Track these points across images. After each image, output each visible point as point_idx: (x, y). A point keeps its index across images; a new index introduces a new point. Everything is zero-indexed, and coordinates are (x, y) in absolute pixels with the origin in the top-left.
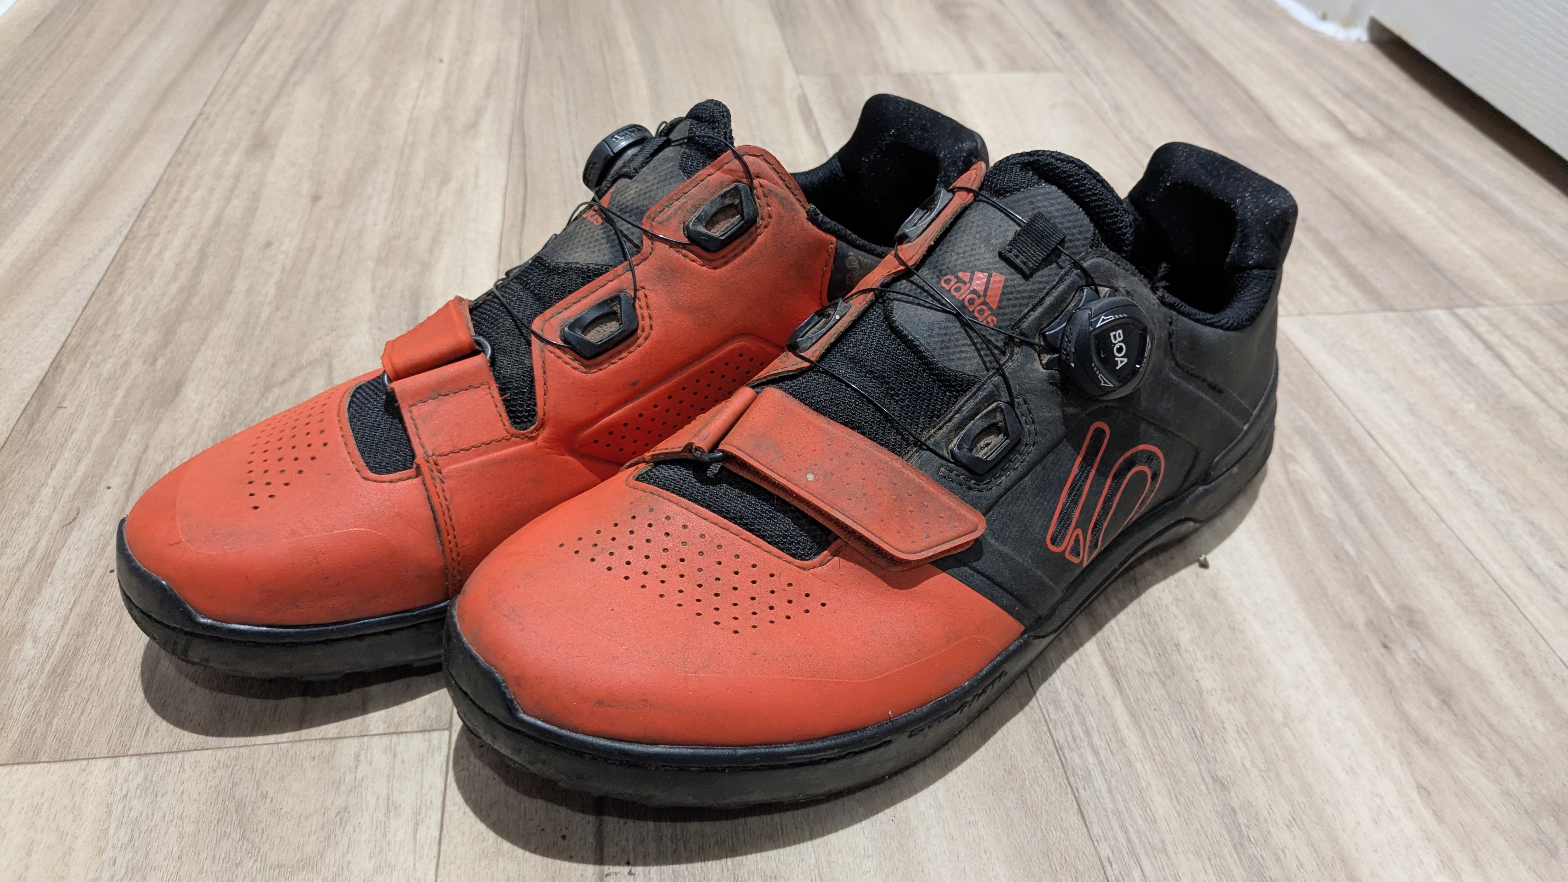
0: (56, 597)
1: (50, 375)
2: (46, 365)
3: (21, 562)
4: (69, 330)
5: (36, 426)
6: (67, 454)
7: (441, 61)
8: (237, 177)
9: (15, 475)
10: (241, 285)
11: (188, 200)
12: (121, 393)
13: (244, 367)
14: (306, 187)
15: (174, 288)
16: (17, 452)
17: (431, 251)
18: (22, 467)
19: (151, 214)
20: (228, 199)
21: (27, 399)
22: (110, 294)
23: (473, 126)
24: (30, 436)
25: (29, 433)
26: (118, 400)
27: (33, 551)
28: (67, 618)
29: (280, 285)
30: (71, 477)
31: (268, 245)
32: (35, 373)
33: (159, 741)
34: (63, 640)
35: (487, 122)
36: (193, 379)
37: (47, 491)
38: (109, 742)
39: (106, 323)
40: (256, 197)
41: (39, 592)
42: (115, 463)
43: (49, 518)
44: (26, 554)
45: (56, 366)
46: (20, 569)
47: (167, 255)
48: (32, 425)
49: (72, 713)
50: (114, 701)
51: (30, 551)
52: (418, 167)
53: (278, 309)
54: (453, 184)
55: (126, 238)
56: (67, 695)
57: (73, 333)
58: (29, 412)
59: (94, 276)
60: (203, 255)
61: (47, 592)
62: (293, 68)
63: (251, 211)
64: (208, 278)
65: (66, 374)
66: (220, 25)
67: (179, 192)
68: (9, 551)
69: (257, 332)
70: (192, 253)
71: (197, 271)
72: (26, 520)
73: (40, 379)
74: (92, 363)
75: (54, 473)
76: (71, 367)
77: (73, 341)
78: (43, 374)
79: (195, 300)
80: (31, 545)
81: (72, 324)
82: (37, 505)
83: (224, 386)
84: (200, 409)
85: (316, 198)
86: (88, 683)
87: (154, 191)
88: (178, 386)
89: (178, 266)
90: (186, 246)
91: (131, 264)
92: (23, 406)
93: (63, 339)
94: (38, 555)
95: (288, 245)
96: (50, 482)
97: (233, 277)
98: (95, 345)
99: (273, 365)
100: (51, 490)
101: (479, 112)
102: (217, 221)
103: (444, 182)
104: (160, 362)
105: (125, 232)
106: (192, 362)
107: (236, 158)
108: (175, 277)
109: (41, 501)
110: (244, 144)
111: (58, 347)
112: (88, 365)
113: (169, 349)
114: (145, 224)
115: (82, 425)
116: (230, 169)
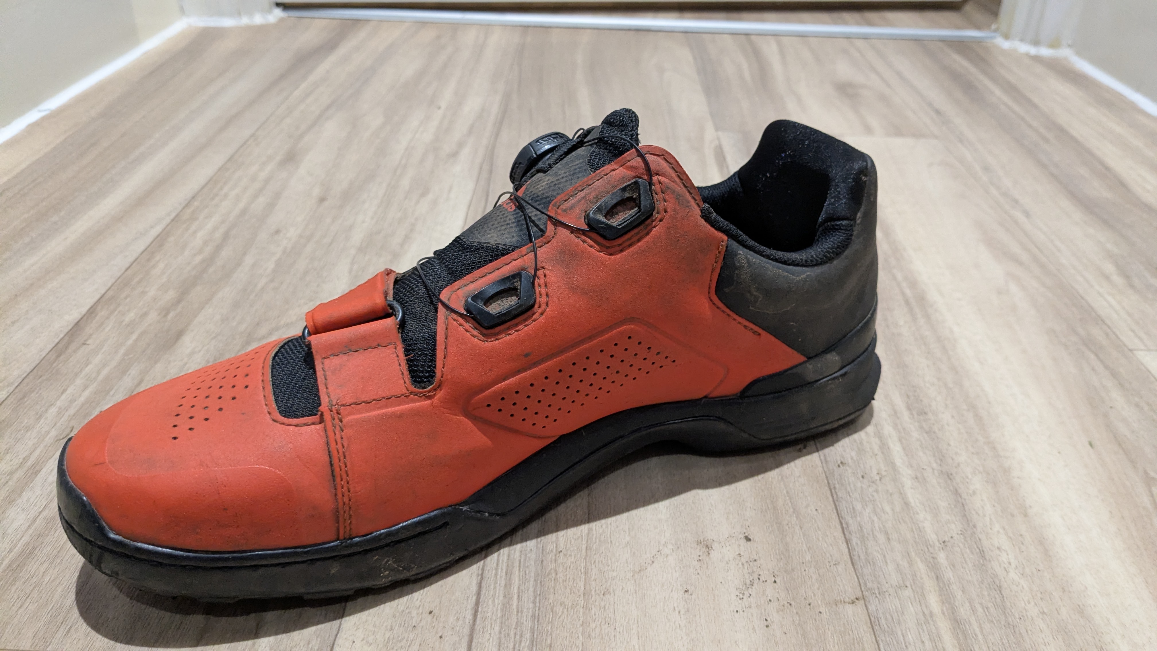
0: (32, 500)
1: (85, 318)
2: (84, 310)
3: (14, 467)
4: (110, 284)
5: (62, 357)
6: (79, 382)
7: (439, 108)
8: (267, 181)
9: (32, 395)
10: (249, 260)
11: (226, 195)
12: (134, 337)
13: (234, 324)
14: (317, 191)
15: (199, 258)
16: (41, 377)
17: (402, 245)
18: (40, 389)
19: (196, 204)
20: (256, 196)
21: (62, 336)
22: (149, 260)
23: (454, 155)
24: (55, 365)
25: (54, 363)
26: (130, 342)
27: (25, 459)
28: (35, 520)
29: (278, 263)
30: (75, 401)
31: (278, 232)
32: (75, 315)
33: (75, 641)
34: (25, 539)
35: (466, 152)
36: (193, 331)
37: (53, 410)
38: (34, 637)
39: (140, 282)
40: (277, 196)
41: (20, 495)
42: (112, 393)
43: (48, 433)
44: (21, 460)
45: (92, 312)
46: (11, 473)
47: (200, 234)
48: (59, 356)
49: (13, 606)
50: (50, 599)
51: (24, 459)
52: (405, 183)
53: (272, 281)
54: (430, 197)
55: (173, 220)
56: (14, 588)
57: (113, 288)
58: (60, 346)
59: (140, 246)
60: (226, 236)
61: (26, 495)
62: (329, 107)
63: (271, 206)
64: (226, 253)
65: (97, 318)
66: (283, 77)
67: (221, 189)
68: (8, 457)
69: (252, 297)
70: (218, 235)
71: (219, 248)
72: (30, 433)
73: (76, 321)
74: (119, 312)
75: (64, 397)
76: (102, 313)
77: (110, 293)
78: (80, 317)
79: (211, 270)
80: (26, 454)
81: (114, 281)
82: (42, 421)
83: (215, 337)
84: (192, 353)
85: (322, 200)
86: (34, 580)
87: (203, 187)
88: (180, 334)
89: (206, 243)
90: (215, 229)
91: (171, 239)
92: (57, 341)
93: (103, 292)
94: (29, 463)
95: (293, 233)
96: (58, 403)
97: (244, 254)
98: (126, 298)
99: (258, 324)
100: (57, 410)
101: (461, 145)
102: (244, 212)
103: (423, 195)
104: (171, 315)
105: (173, 215)
106: (196, 317)
107: (269, 168)
108: (201, 251)
109: (46, 418)
110: (278, 158)
111: (98, 297)
112: (116, 312)
113: (180, 306)
114: (189, 211)
115: (97, 360)
116: (263, 175)
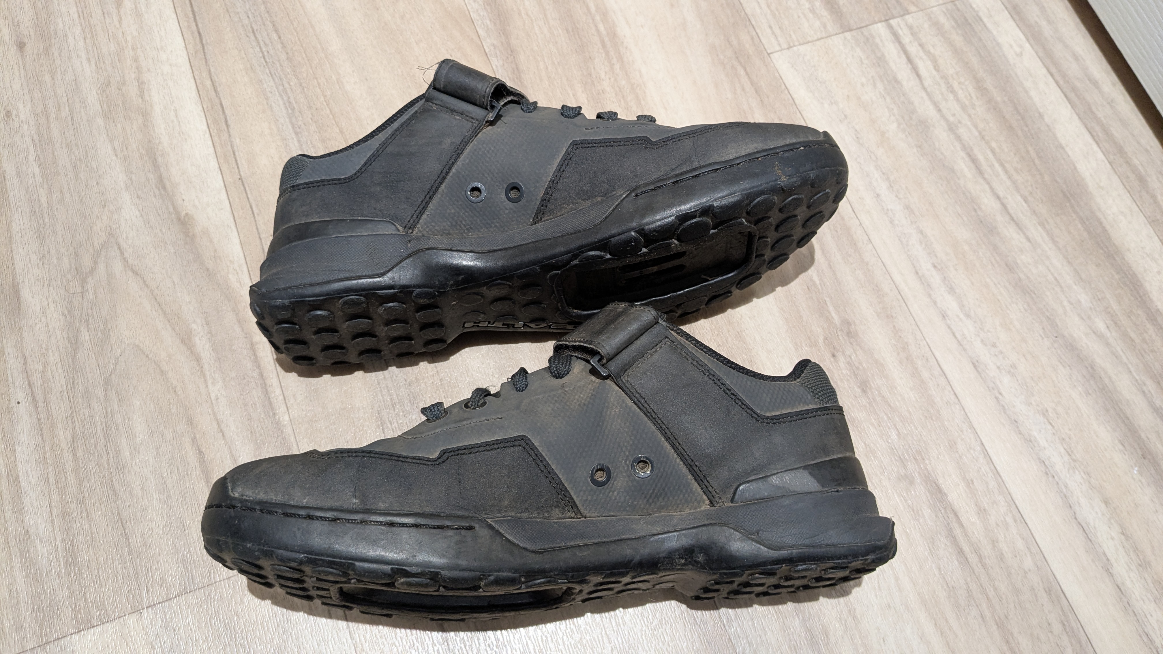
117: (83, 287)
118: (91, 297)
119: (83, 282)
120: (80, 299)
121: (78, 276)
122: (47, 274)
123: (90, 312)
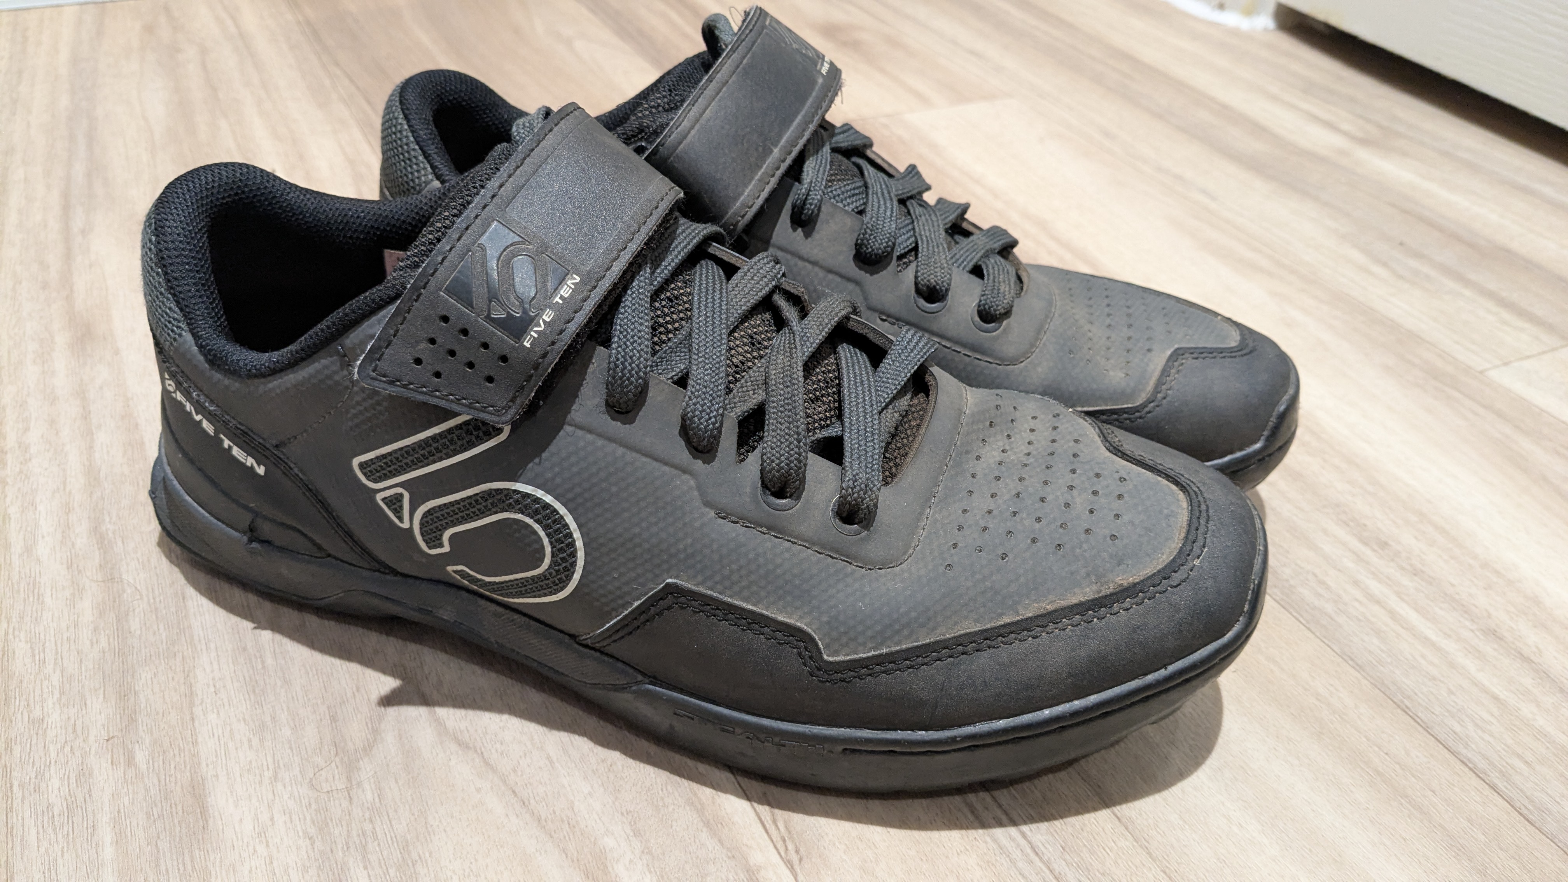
117: (349, 779)
118: (369, 796)
119: (351, 768)
120: (345, 804)
121: (337, 759)
122: (270, 760)
123: (368, 827)
